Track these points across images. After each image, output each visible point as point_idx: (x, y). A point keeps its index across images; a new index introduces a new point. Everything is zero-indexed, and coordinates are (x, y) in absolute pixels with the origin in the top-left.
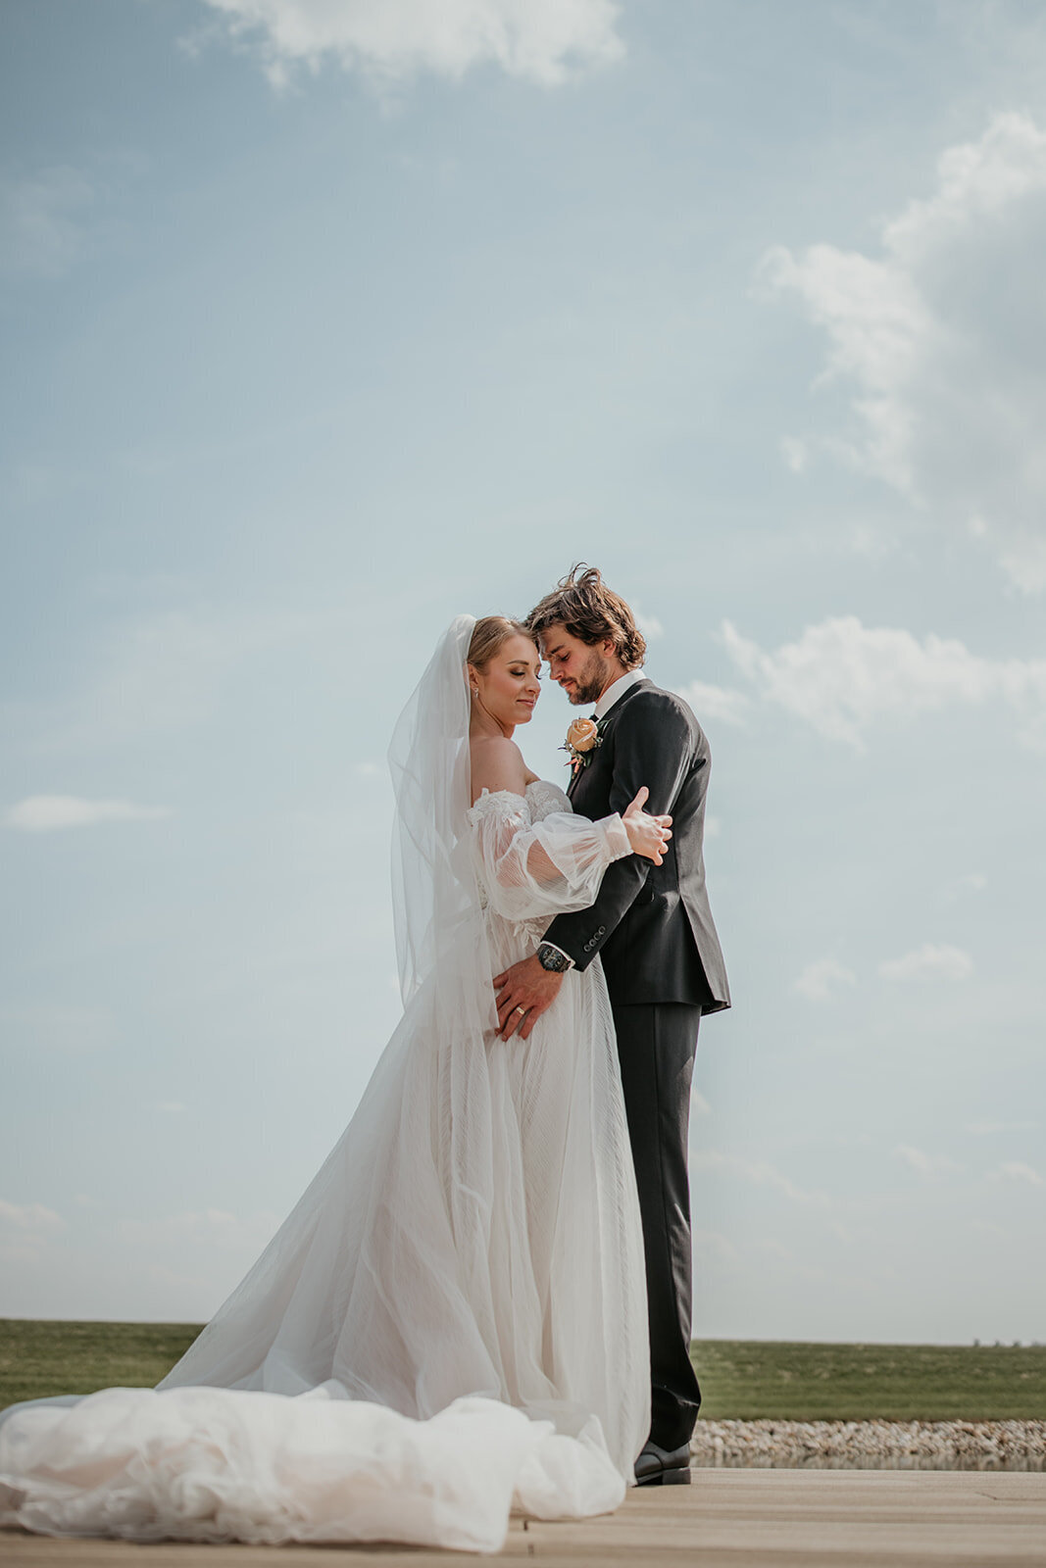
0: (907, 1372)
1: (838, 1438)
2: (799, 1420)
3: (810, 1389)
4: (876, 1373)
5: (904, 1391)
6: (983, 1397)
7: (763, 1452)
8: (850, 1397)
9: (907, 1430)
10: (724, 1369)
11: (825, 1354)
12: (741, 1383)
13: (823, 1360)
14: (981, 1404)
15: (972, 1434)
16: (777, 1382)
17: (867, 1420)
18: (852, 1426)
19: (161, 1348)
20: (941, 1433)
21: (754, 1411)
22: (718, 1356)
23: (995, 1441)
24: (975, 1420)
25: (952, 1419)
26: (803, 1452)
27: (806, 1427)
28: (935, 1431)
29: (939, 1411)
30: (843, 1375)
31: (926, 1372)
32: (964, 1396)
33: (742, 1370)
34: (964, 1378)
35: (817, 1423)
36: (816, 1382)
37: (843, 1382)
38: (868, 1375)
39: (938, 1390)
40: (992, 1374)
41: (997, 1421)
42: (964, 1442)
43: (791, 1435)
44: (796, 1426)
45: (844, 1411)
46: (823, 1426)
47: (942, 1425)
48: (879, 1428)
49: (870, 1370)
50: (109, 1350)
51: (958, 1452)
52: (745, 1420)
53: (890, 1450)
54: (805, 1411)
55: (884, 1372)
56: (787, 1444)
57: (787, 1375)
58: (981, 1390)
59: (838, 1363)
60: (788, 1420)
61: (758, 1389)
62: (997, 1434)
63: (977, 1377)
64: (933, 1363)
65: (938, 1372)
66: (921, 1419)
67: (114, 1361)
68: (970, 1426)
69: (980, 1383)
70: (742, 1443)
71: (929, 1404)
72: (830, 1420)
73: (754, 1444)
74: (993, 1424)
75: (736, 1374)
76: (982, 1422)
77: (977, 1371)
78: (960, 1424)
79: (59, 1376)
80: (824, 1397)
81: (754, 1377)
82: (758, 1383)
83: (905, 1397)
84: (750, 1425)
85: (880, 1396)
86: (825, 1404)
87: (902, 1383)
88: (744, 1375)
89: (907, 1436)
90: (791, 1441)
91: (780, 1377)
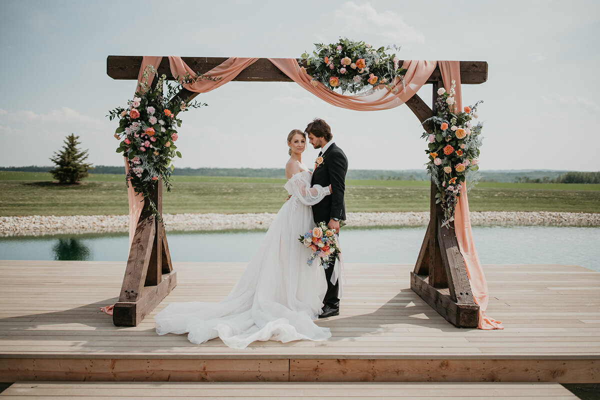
0: (401, 197)
1: (378, 217)
2: (368, 212)
3: (373, 202)
4: (392, 197)
5: (399, 202)
6: (421, 204)
7: (358, 221)
8: (384, 204)
9: (397, 215)
10: (350, 196)
11: (379, 191)
12: (354, 200)
13: (378, 193)
14: (420, 206)
15: (414, 215)
16: (364, 200)
17: (387, 212)
18: (383, 213)
19: (194, 192)
20: (406, 215)
21: (357, 209)
22: (348, 192)
23: (420, 217)
24: (416, 212)
25: (410, 211)
26: (368, 221)
27: (370, 214)
28: (405, 215)
29: (407, 209)
30: (383, 198)
31: (406, 197)
32: (416, 204)
33: (355, 197)
34: (416, 198)
35: (373, 213)
36: (375, 200)
37: (383, 200)
38: (390, 197)
39: (409, 202)
40: (425, 197)
41: (422, 211)
42: (412, 217)
43: (366, 216)
44: (367, 214)
45: (381, 209)
46: (375, 214)
47: (407, 213)
48: (390, 214)
49: (391, 196)
50: (181, 193)
51: (410, 220)
52: (354, 212)
53: (392, 220)
54: (371, 209)
55: (395, 197)
56: (364, 219)
57: (367, 198)
58: (421, 202)
59: (382, 194)
60: (365, 212)
61: (359, 202)
62: (421, 215)
63: (420, 198)
64: (409, 194)
65: (409, 197)
66: (401, 212)
67: (183, 196)
68: (414, 213)
69: (421, 200)
70: (353, 219)
71: (405, 206)
72: (377, 212)
73: (356, 219)
74: (421, 213)
75: (353, 198)
76: (418, 212)
77: (421, 196)
78: (412, 213)
79: (170, 201)
80: (377, 204)
81: (358, 199)
82: (359, 201)
83: (399, 204)
84: (355, 214)
85: (392, 204)
86: (377, 207)
87: (399, 200)
88: (356, 198)
89: (397, 216)
90: (366, 218)
91: (365, 199)
